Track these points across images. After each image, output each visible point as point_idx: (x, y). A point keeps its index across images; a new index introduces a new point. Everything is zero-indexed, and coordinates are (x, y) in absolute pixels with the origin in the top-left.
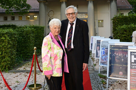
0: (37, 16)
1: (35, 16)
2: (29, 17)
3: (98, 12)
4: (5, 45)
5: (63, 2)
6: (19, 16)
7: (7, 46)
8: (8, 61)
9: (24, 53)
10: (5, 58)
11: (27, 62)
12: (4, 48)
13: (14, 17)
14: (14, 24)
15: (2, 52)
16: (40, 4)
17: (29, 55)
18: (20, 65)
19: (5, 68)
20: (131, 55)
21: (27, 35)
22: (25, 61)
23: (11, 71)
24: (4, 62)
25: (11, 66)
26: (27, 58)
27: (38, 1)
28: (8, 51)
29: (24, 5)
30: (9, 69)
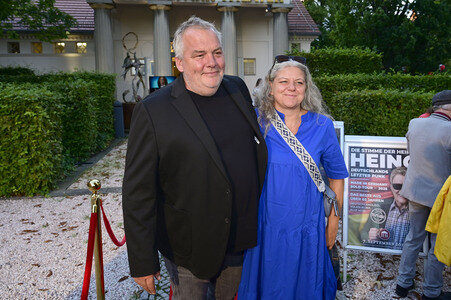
0: (85, 44)
1: (79, 44)
2: (63, 44)
3: (244, 38)
4: (37, 131)
5: (158, 11)
6: (34, 43)
7: (42, 133)
8: (48, 169)
9: (75, 145)
10: (37, 162)
11: (88, 166)
12: (34, 138)
13: (18, 44)
14: (23, 66)
15: (29, 147)
16: (95, 14)
17: (87, 151)
18: (73, 177)
19: (40, 188)
20: (350, 152)
21: (80, 99)
22: (80, 165)
23: (55, 192)
24: (36, 171)
25: (55, 182)
26: (83, 156)
27: (91, 4)
28: (45, 145)
29: (55, 15)
30: (51, 188)
